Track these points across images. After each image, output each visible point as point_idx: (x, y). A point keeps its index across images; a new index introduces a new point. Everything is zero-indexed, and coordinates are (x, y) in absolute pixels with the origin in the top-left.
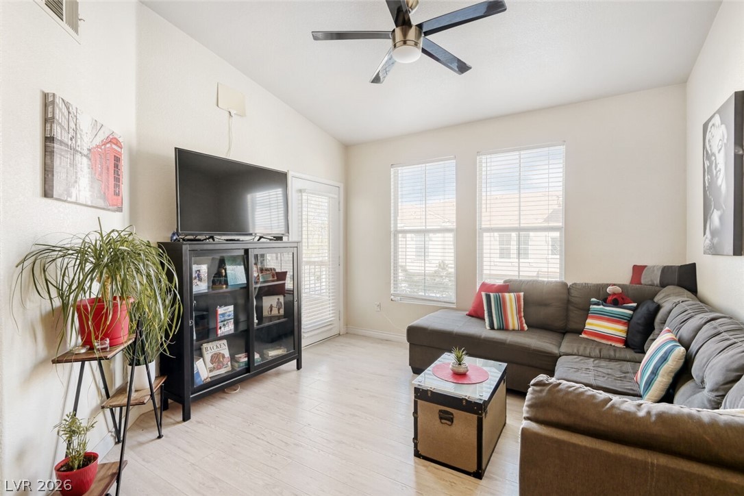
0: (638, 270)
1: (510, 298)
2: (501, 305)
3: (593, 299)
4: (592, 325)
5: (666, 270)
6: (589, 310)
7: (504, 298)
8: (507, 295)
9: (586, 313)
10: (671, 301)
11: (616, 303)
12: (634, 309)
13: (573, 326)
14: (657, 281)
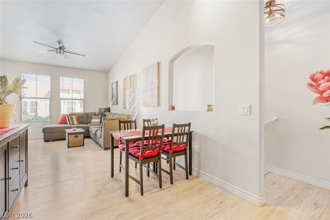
0: (100, 109)
1: (74, 117)
2: (72, 119)
3: (93, 115)
4: (93, 120)
5: (105, 109)
6: (92, 118)
7: (72, 117)
8: (73, 116)
9: (91, 118)
10: (107, 113)
11: (98, 115)
12: (101, 116)
13: (89, 122)
14: (104, 111)
